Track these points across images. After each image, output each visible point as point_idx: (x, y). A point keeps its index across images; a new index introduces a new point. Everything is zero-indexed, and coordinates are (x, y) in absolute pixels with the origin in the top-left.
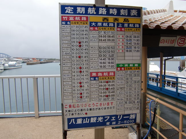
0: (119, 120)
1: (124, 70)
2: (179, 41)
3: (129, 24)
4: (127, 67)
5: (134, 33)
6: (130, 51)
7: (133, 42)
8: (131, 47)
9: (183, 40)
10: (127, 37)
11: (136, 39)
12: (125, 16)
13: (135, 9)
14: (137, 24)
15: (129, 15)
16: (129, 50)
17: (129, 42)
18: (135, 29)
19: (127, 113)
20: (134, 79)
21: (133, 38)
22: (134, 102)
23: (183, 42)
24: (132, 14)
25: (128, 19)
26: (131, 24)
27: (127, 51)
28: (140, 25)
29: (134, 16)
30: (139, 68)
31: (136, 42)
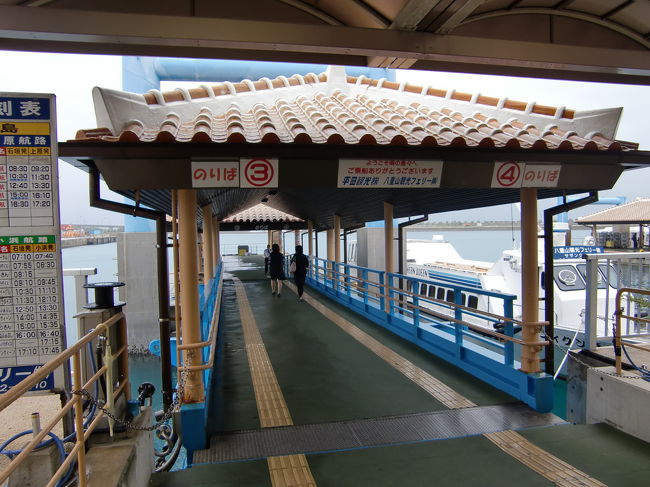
0: (3, 380)
1: (9, 252)
2: (251, 172)
3: (17, 138)
4: (15, 243)
5: (33, 160)
6: (23, 204)
7: (30, 181)
8: (24, 195)
9: (262, 169)
10: (15, 169)
11: (39, 174)
12: (5, 117)
13: (32, 100)
14: (40, 136)
15: (17, 114)
16: (19, 201)
17: (19, 183)
18: (36, 149)
19: (23, 361)
20: (39, 273)
21: (29, 172)
22: (42, 334)
23: (262, 176)
24: (25, 113)
25: (14, 126)
26: (24, 136)
27: (15, 204)
28: (48, 138)
29: (33, 117)
30: (51, 247)
31: (40, 182)
